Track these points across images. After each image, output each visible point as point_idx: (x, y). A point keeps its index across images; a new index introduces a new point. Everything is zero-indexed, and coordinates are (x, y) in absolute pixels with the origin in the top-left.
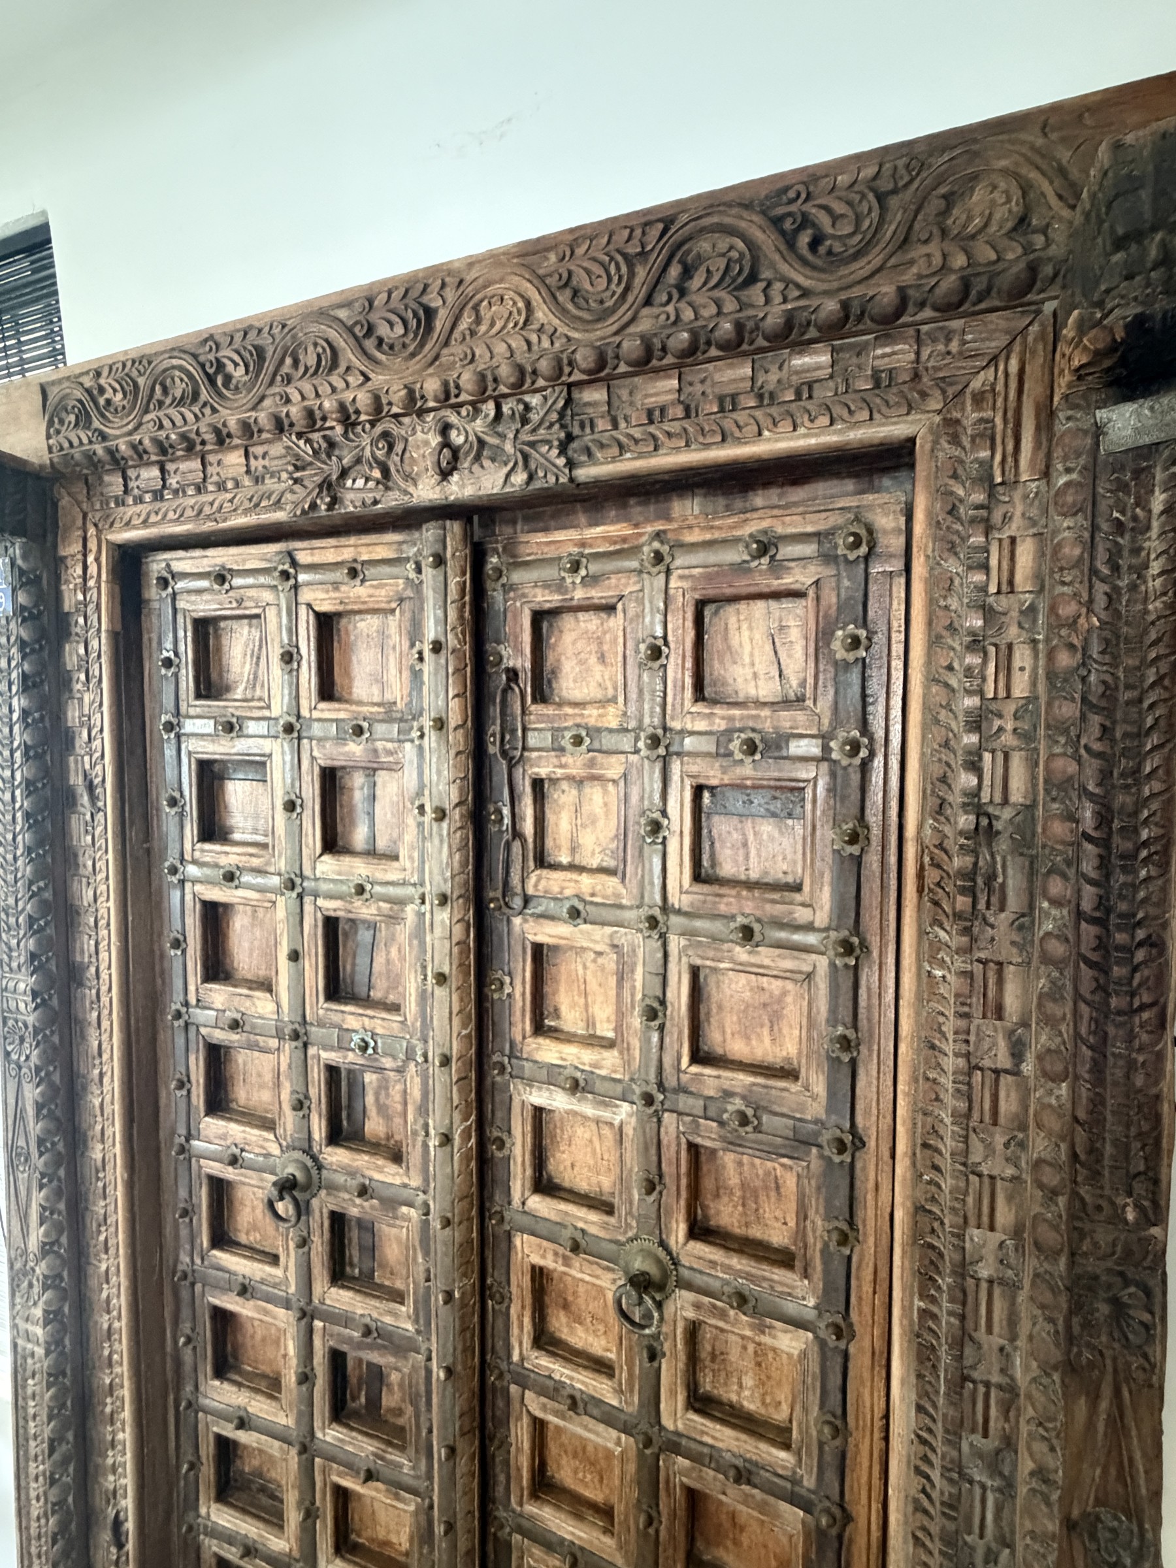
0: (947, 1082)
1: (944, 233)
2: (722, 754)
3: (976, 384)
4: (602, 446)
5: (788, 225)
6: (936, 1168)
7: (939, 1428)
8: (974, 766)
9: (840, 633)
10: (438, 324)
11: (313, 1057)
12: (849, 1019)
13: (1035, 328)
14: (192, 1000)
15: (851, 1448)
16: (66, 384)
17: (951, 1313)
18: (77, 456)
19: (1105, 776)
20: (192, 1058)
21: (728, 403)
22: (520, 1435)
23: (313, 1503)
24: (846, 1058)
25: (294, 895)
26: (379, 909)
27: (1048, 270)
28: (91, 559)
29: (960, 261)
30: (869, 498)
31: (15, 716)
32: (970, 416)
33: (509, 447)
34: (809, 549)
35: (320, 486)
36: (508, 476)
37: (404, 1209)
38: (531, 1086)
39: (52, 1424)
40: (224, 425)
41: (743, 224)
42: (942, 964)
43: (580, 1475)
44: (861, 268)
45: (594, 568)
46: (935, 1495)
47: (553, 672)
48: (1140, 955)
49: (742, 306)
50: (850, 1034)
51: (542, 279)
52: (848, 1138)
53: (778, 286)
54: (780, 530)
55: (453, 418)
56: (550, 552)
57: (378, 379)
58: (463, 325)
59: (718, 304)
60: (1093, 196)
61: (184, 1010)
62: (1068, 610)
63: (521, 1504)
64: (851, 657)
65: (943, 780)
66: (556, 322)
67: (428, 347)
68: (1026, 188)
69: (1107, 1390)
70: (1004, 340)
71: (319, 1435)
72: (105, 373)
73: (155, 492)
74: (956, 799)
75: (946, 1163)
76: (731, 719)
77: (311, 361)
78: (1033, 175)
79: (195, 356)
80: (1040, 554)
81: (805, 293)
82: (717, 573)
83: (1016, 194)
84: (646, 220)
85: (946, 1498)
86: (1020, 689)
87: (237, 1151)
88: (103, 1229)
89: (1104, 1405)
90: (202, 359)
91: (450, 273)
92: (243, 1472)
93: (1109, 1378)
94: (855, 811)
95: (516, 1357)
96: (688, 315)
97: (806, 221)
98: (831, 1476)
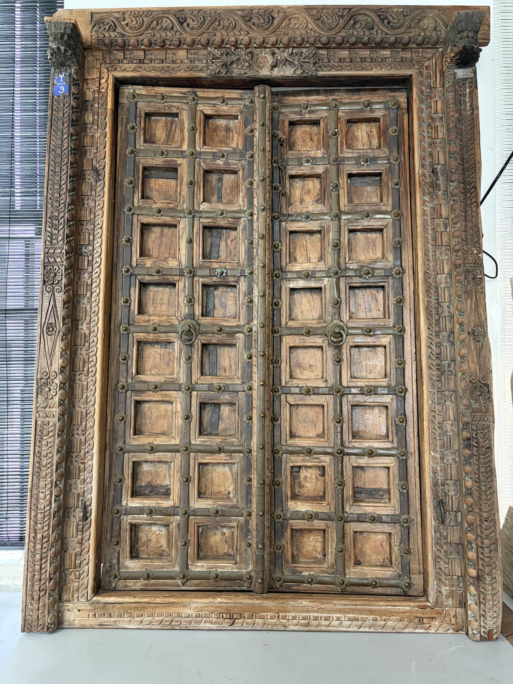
0: (430, 237)
1: (419, 27)
2: (358, 163)
3: (426, 64)
4: (325, 67)
5: (382, 17)
6: (428, 260)
7: (434, 334)
8: (431, 155)
9: (391, 129)
10: (275, 23)
11: (197, 281)
12: (399, 235)
13: (438, 54)
14: (134, 264)
15: (407, 367)
16: (104, 14)
17: (435, 299)
18: (107, 41)
19: (462, 150)
20: (132, 289)
21: (363, 60)
22: (285, 412)
23: (189, 475)
24: (398, 246)
25: (191, 216)
26: (228, 221)
27: (441, 40)
28: (103, 81)
29: (423, 34)
30: (396, 94)
31: (65, 136)
32: (425, 72)
33: (296, 62)
34: (381, 106)
35: (223, 65)
36: (295, 71)
37: (238, 335)
38: (289, 281)
39: (59, 455)
40: (185, 40)
41: (370, 14)
42: (426, 206)
43: (307, 429)
44: (400, 31)
45: (313, 108)
46: (434, 353)
47: (293, 144)
48: (472, 191)
49: (371, 34)
50: (399, 239)
51: (312, 16)
52: (401, 270)
53: (379, 31)
54: (372, 100)
55: (277, 51)
56: (297, 103)
57: (252, 34)
58: (284, 24)
59: (364, 32)
60: (453, 23)
61: (130, 268)
62: (452, 114)
63: (286, 442)
64: (394, 134)
65: (424, 159)
66: (316, 28)
67: (271, 28)
68: (436, 21)
69: (474, 297)
70: (431, 55)
71: (193, 442)
72: (129, 13)
73: (140, 60)
74: (427, 163)
75: (431, 258)
76: (359, 153)
77: (227, 24)
78: (437, 19)
79: (175, 15)
80: (443, 104)
81: (386, 34)
82: (352, 112)
83: (434, 22)
84: (345, 8)
85: (437, 352)
86: (440, 135)
87: (157, 326)
88: (86, 364)
89: (474, 300)
90: (178, 16)
91: (282, 8)
92: (141, 487)
93: (474, 293)
94: (397, 176)
95: (283, 384)
96: (356, 33)
97: (386, 18)
98: (400, 378)
